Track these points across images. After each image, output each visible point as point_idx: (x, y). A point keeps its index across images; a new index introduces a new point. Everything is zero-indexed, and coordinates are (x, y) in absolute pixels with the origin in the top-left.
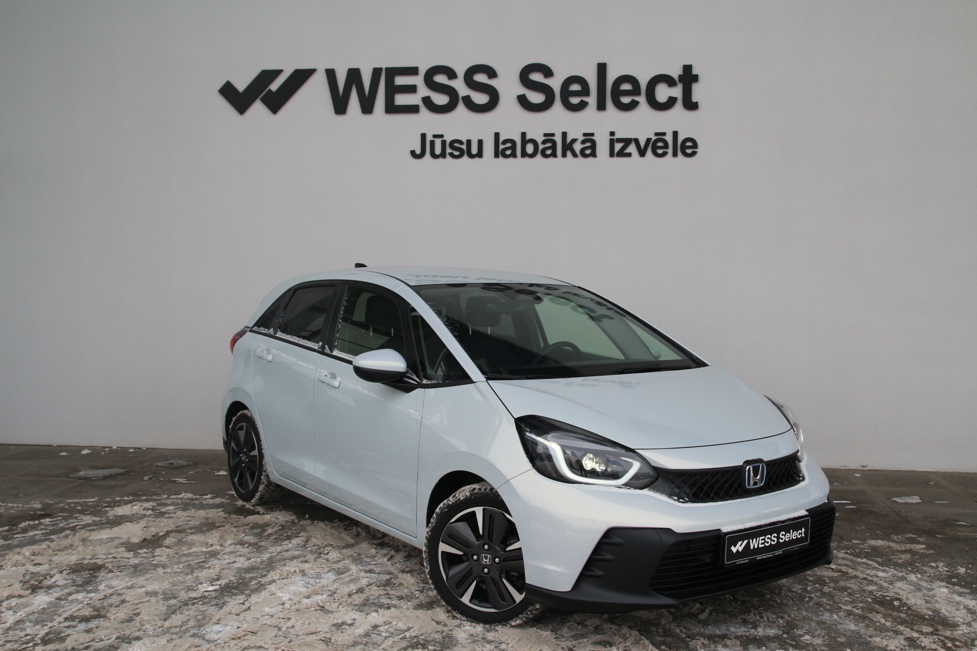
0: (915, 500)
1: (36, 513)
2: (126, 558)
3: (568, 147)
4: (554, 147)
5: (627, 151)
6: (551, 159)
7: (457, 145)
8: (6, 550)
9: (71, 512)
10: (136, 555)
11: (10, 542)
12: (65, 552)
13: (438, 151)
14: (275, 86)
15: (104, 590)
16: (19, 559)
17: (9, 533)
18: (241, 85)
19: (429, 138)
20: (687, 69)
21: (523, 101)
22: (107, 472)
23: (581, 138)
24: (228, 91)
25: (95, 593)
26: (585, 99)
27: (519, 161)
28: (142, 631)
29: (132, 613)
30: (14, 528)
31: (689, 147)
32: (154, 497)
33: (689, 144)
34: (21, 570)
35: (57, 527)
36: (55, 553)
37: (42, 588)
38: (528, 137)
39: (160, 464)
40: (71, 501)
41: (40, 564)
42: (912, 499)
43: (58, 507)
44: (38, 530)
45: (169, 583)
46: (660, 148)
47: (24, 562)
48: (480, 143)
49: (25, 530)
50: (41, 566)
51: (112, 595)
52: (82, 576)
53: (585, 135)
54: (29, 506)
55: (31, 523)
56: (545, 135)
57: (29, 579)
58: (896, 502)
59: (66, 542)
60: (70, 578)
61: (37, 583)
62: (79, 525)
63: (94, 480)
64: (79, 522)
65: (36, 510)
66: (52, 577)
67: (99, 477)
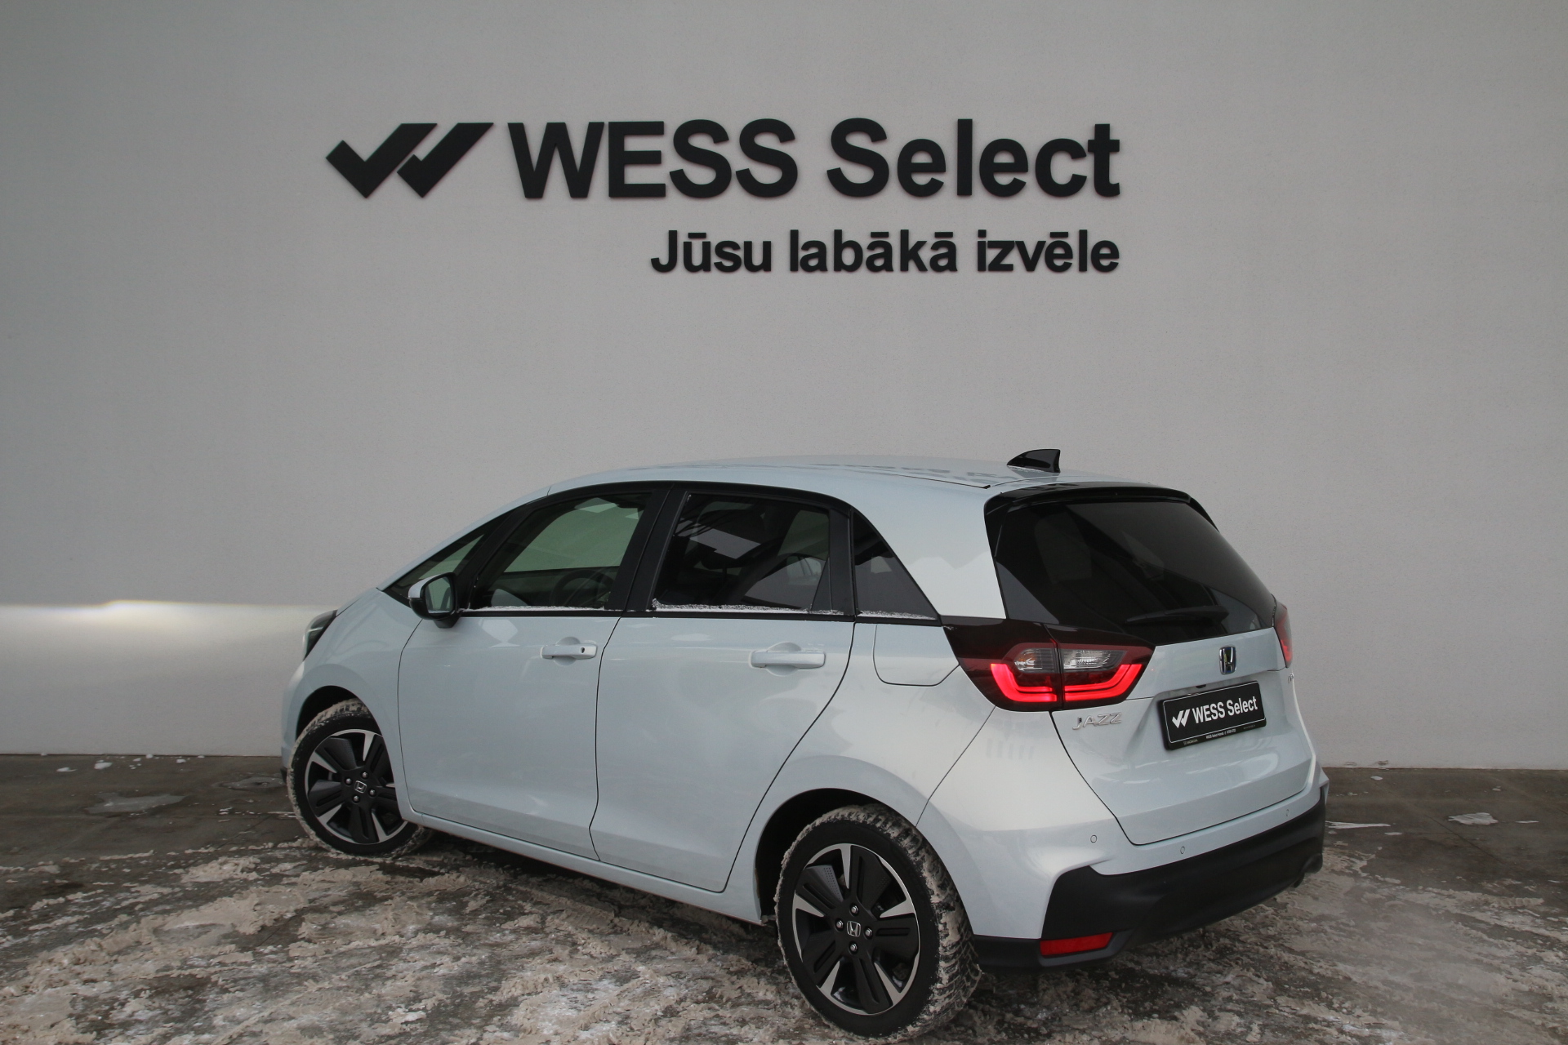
1: (54, 882)
2: (241, 964)
3: (910, 255)
4: (887, 255)
5: (1006, 261)
6: (883, 274)
7: (728, 250)
8: (24, 956)
9: (116, 880)
10: (259, 958)
11: (26, 939)
12: (132, 956)
13: (697, 259)
14: (423, 151)
15: (223, 1027)
16: (53, 972)
17: (18, 922)
19: (682, 239)
20: (1102, 130)
21: (837, 179)
22: (152, 802)
23: (932, 241)
24: (342, 158)
25: (210, 1033)
26: (938, 177)
27: (831, 276)
30: (24, 912)
31: (1106, 257)
32: (250, 847)
33: (1105, 251)
34: (64, 992)
35: (100, 909)
36: (115, 957)
37: (111, 1026)
38: (846, 238)
39: (238, 785)
40: (109, 858)
41: (94, 981)
42: (1481, 817)
43: (88, 870)
44: (68, 915)
45: (334, 1008)
46: (1059, 257)
47: (63, 977)
48: (767, 246)
49: (45, 916)
50: (96, 985)
51: (241, 1035)
52: (176, 1000)
53: (938, 235)
54: (36, 870)
55: (52, 901)
56: (874, 235)
57: (83, 1011)
58: (1457, 822)
59: (129, 936)
60: (156, 1005)
61: (100, 1018)
62: (138, 903)
63: (135, 818)
64: (135, 898)
65: (51, 877)
66: (123, 1005)
67: (140, 812)
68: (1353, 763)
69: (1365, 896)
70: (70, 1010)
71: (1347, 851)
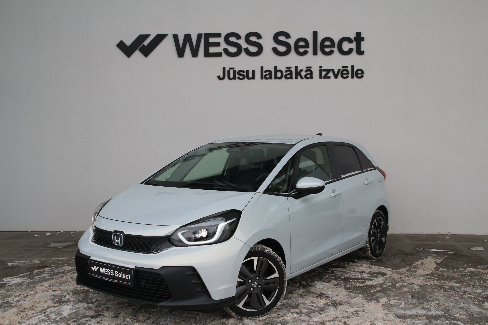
0: (481, 249)
1: (39, 265)
3: (298, 74)
4: (291, 74)
5: (328, 75)
6: (290, 80)
7: (241, 73)
8: (34, 284)
9: (58, 265)
11: (34, 280)
12: (66, 284)
13: (232, 76)
14: (146, 43)
16: (43, 288)
17: (31, 276)
18: (128, 43)
19: (227, 69)
20: (358, 34)
21: (275, 50)
22: (65, 244)
23: (305, 69)
24: (121, 46)
26: (307, 49)
27: (273, 81)
28: (125, 321)
29: (116, 313)
30: (32, 273)
31: (360, 74)
33: (359, 72)
34: (48, 294)
35: (54, 272)
36: (61, 285)
37: (63, 302)
38: (278, 69)
40: (55, 259)
42: (479, 248)
43: (49, 262)
44: (45, 274)
46: (345, 74)
47: (47, 289)
48: (253, 71)
49: (38, 274)
50: (57, 292)
52: (81, 296)
53: (307, 67)
54: (33, 262)
55: (40, 270)
56: (287, 68)
57: (54, 298)
58: (472, 250)
59: (64, 279)
60: (75, 297)
61: (59, 300)
62: (65, 271)
63: (60, 248)
64: (64, 269)
65: (38, 264)
66: (65, 297)
67: (62, 247)
68: (440, 233)
69: (440, 269)
70: (50, 298)
71: (435, 257)
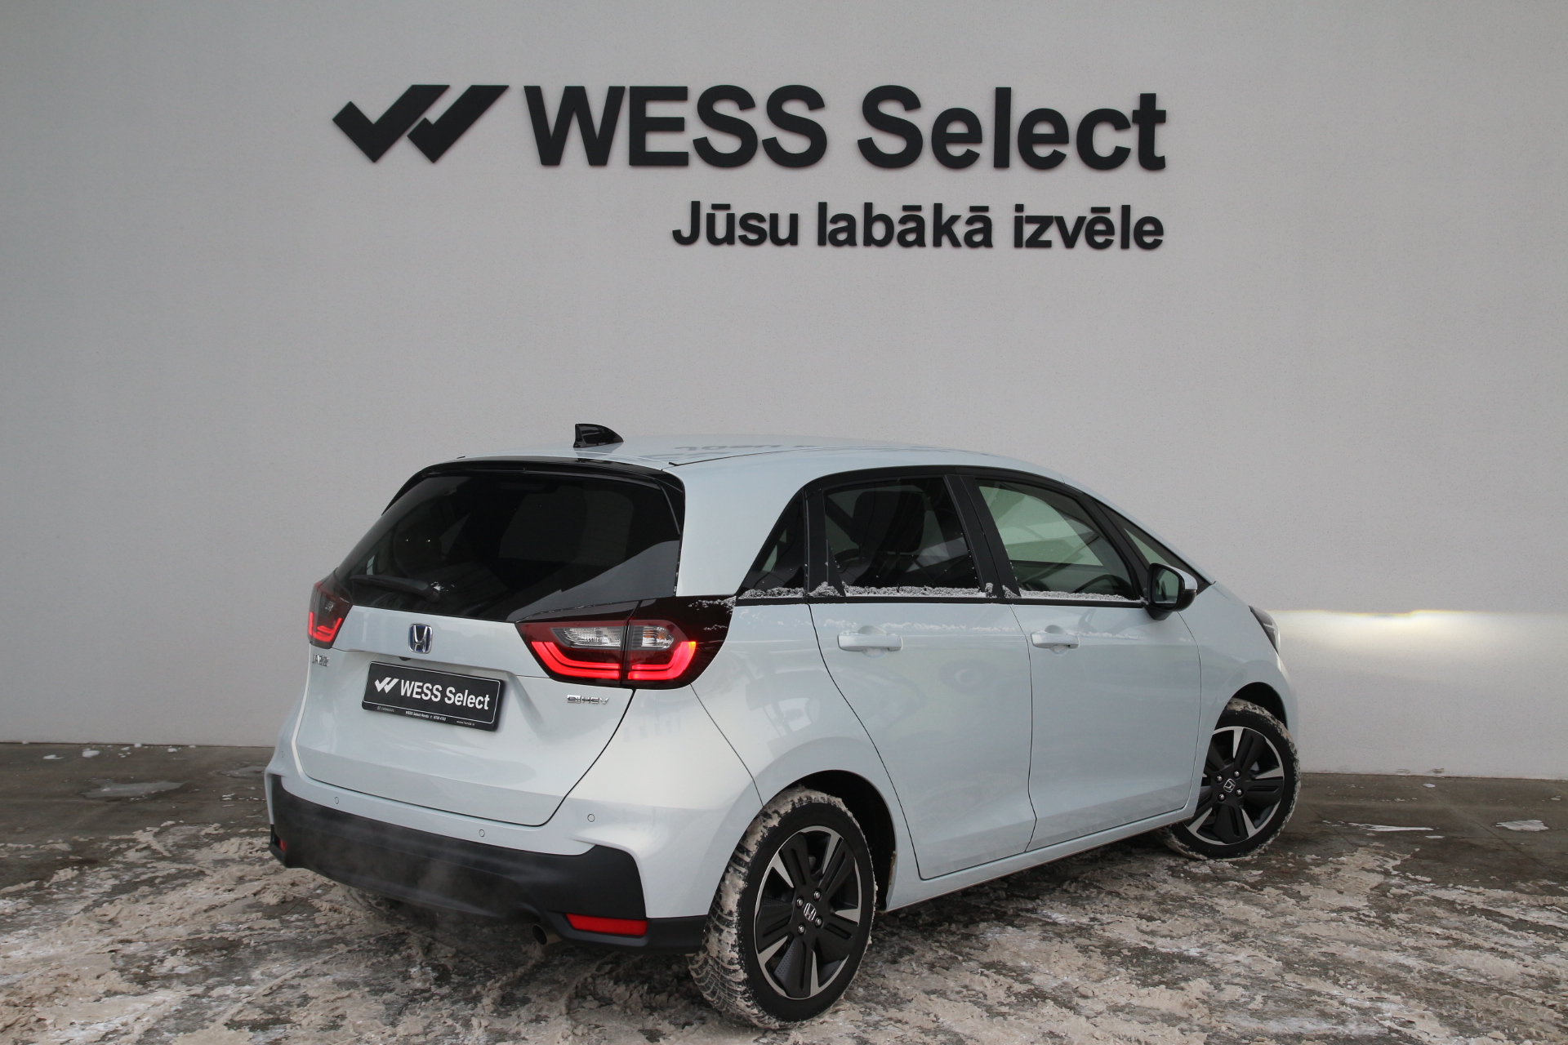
0: (1536, 826)
1: (68, 858)
2: (270, 929)
3: (943, 229)
4: (920, 229)
5: (1045, 237)
6: (915, 249)
7: (753, 222)
10: (286, 924)
13: (721, 231)
14: (434, 114)
15: (262, 980)
17: (41, 892)
18: (374, 111)
19: (705, 210)
20: (1148, 100)
21: (867, 148)
22: (152, 788)
23: (967, 215)
24: (350, 120)
25: (250, 985)
26: (974, 148)
27: (860, 251)
28: (363, 1042)
29: (332, 1014)
30: (44, 883)
31: (1149, 233)
32: (260, 830)
33: (1149, 227)
37: (154, 978)
38: (876, 212)
39: (237, 773)
40: (118, 837)
41: (130, 942)
42: (1531, 824)
43: (99, 848)
45: (367, 967)
46: (1100, 233)
48: (794, 219)
50: (133, 945)
51: (280, 987)
52: (212, 959)
53: (973, 209)
54: (47, 847)
56: (906, 208)
57: (124, 966)
58: (1506, 829)
60: (194, 961)
61: (142, 971)
62: (157, 877)
63: (135, 802)
64: (153, 872)
65: (63, 853)
66: (162, 961)
67: (140, 797)
68: (1406, 771)
69: (1391, 891)
70: (112, 964)
71: (1382, 851)
